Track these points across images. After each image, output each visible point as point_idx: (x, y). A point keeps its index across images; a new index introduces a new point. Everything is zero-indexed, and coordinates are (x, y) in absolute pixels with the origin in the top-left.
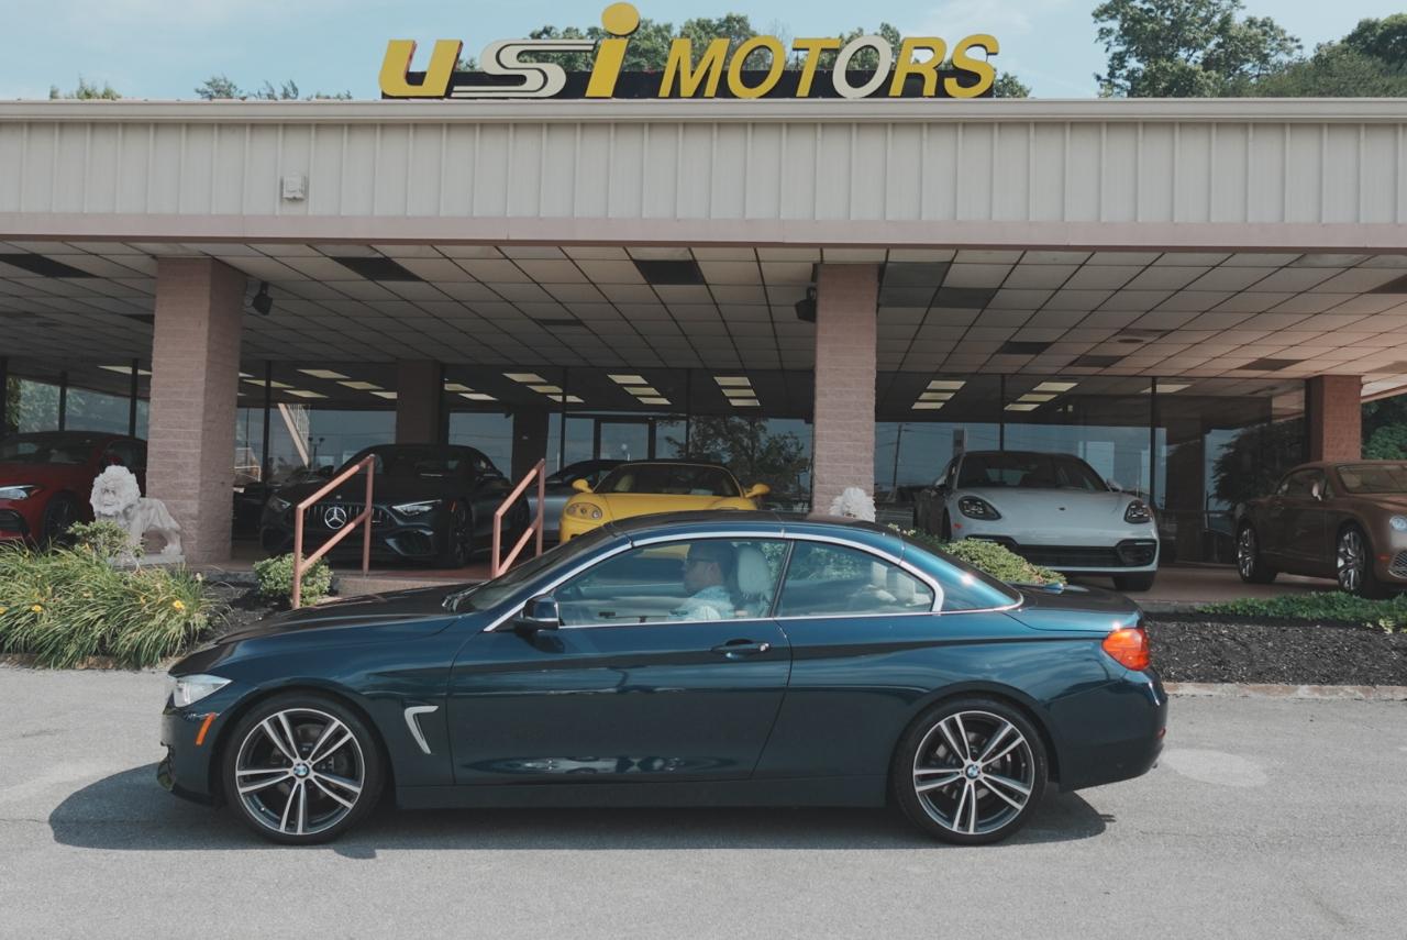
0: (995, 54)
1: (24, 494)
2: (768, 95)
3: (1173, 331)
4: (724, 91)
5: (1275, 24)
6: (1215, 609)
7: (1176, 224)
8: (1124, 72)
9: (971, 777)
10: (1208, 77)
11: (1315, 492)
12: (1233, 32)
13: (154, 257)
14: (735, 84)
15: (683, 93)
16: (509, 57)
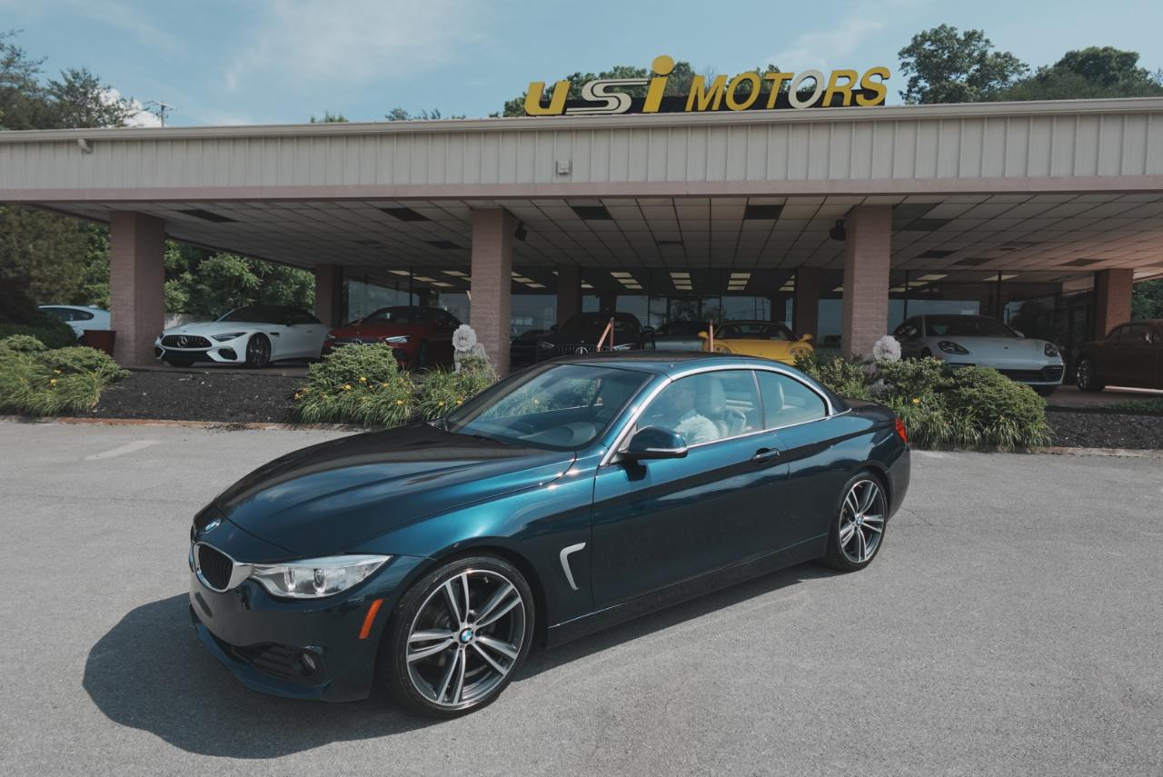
0: (887, 79)
1: (405, 340)
2: (751, 108)
3: (1039, 243)
4: (723, 106)
5: (1013, 56)
6: (1112, 406)
7: (1099, 177)
8: (916, 89)
10: (972, 90)
11: (1147, 338)
12: (987, 62)
13: (471, 208)
14: (730, 102)
15: (700, 108)
16: (599, 90)
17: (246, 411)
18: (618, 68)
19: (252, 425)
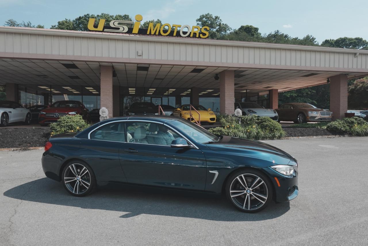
1: (75, 113)
4: (160, 34)
5: (228, 25)
10: (218, 34)
11: (292, 108)
12: (221, 26)
13: (100, 65)
14: (162, 33)
15: (152, 34)
16: (116, 24)
17: (26, 143)
18: (103, 14)
19: (31, 148)
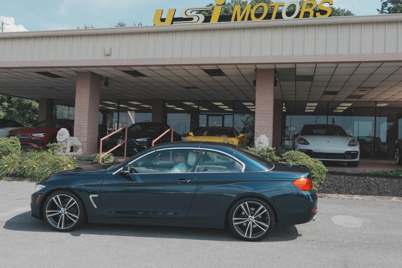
0: (332, 4)
4: (250, 19)
9: (251, 221)
15: (238, 19)
16: (189, 13)
